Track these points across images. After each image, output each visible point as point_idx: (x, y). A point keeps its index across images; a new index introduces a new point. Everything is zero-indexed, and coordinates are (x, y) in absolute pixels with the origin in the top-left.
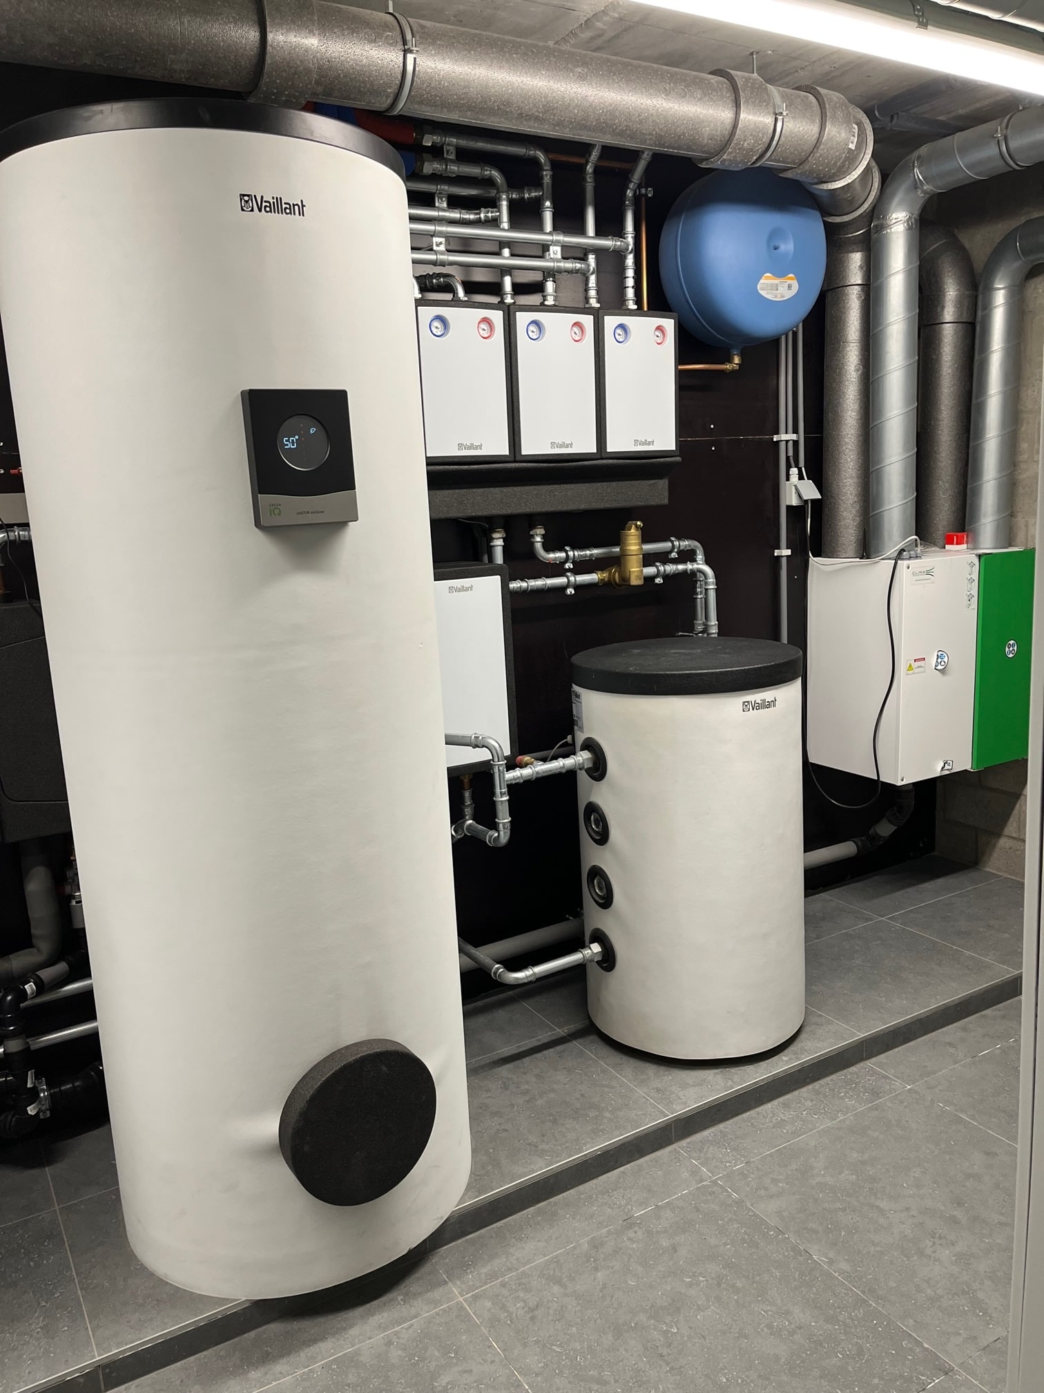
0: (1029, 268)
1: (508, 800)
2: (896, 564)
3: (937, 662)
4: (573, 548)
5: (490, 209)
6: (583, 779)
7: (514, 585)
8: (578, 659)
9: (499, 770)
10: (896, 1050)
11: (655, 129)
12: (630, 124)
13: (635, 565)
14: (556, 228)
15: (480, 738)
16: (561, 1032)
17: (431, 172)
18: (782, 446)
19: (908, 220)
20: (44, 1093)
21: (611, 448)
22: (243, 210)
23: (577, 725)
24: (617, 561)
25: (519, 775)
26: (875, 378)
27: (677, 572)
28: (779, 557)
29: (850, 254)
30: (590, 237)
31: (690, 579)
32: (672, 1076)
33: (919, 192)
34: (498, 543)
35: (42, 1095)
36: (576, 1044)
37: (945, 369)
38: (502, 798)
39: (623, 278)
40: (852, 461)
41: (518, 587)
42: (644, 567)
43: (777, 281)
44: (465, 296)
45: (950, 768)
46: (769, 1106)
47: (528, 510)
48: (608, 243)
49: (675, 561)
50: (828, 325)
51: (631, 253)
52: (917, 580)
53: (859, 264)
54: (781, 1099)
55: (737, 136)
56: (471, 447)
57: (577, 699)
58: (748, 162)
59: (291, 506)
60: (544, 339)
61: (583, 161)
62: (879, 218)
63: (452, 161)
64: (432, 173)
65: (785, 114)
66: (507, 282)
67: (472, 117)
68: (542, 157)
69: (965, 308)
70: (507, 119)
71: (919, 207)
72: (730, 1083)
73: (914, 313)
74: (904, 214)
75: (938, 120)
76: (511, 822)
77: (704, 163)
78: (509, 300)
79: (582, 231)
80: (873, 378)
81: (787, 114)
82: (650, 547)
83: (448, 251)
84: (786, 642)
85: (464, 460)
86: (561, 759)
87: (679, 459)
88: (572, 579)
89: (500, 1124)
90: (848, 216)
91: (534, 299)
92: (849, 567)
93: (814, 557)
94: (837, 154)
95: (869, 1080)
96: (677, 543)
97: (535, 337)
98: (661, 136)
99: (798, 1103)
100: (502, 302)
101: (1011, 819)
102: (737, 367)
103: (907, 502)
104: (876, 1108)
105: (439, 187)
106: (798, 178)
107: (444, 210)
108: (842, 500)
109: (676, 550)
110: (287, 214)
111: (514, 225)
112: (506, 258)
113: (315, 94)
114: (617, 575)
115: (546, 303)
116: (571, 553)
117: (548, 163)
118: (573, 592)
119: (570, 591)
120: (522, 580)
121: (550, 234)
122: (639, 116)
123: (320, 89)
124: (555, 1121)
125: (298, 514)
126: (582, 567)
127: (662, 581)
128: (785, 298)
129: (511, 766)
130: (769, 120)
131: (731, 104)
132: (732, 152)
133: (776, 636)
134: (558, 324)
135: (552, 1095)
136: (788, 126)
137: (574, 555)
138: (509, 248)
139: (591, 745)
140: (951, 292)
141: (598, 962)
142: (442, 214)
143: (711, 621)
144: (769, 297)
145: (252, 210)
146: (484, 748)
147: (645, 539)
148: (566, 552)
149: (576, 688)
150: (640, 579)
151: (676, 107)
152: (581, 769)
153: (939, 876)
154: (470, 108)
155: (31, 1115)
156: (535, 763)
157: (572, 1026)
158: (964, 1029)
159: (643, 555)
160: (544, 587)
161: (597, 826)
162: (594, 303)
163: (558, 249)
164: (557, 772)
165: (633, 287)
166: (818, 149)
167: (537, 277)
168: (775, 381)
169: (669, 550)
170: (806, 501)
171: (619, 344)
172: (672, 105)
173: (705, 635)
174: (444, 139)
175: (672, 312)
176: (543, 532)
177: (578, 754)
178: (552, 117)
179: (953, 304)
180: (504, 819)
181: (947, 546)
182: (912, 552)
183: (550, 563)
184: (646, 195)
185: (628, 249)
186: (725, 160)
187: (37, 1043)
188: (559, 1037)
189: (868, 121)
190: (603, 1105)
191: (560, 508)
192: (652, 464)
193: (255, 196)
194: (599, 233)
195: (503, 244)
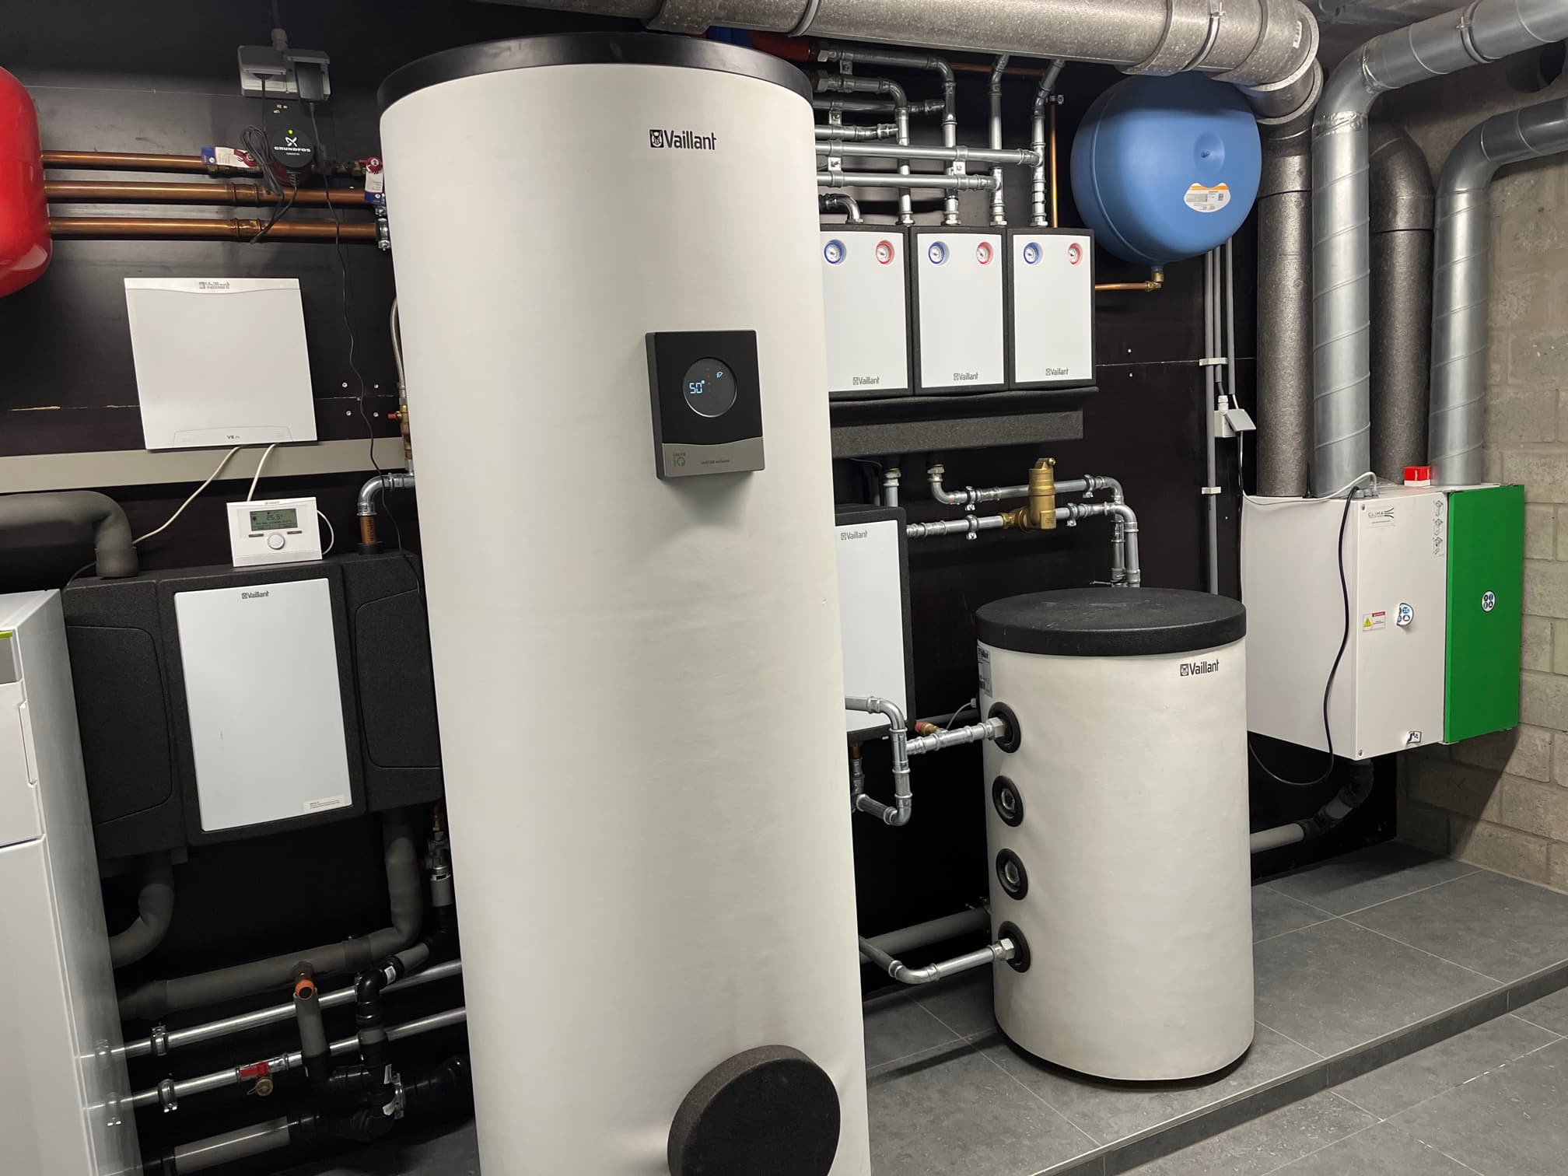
0: (1497, 168)
1: (910, 774)
2: (1348, 504)
3: (1400, 616)
4: (975, 488)
5: (888, 125)
6: (991, 751)
7: (912, 529)
8: (985, 612)
9: (899, 739)
10: (1365, 1076)
11: (1076, 38)
12: (1051, 34)
13: (1047, 506)
14: (959, 142)
15: (878, 702)
16: (966, 1040)
17: (825, 89)
18: (1210, 372)
19: (1355, 120)
20: (399, 1091)
21: (1020, 378)
22: (652, 146)
23: (984, 688)
24: (1026, 503)
25: (921, 744)
26: (1320, 293)
27: (1092, 513)
28: (1207, 496)
29: (1287, 158)
30: (996, 151)
31: (1107, 521)
32: (1099, 1099)
33: (1368, 89)
34: (893, 484)
35: (397, 1092)
36: (983, 1055)
37: (1399, 282)
38: (902, 771)
39: (1032, 192)
40: (1292, 387)
41: (914, 532)
42: (1057, 507)
43: (1206, 192)
44: (861, 218)
45: (1418, 740)
46: (1215, 1139)
47: (927, 447)
48: (1017, 156)
49: (1089, 502)
50: (1261, 239)
51: (1041, 165)
52: (1374, 523)
53: (1297, 169)
54: (1230, 1132)
55: (1167, 41)
56: (867, 381)
57: (984, 658)
58: (1178, 67)
59: (695, 456)
60: (948, 261)
61: (987, 70)
62: (1321, 118)
63: (848, 77)
64: (828, 90)
65: (1221, 14)
66: (906, 202)
67: (880, 34)
68: (945, 69)
69: (1422, 215)
70: (916, 34)
71: (1367, 105)
72: (1169, 1110)
73: (1364, 222)
74: (1350, 113)
75: (1388, 11)
76: (912, 798)
77: (1129, 70)
78: (907, 220)
79: (987, 144)
80: (1316, 294)
81: (1224, 14)
82: (1063, 486)
83: (844, 170)
84: (1217, 593)
85: (858, 395)
86: (967, 727)
87: (1096, 389)
88: (974, 522)
89: (902, 1148)
90: (1286, 117)
91: (934, 218)
92: (1289, 507)
93: (1248, 495)
94: (1279, 54)
95: (1334, 1111)
96: (1093, 481)
97: (937, 260)
98: (1083, 44)
99: (1250, 1137)
100: (900, 223)
101: (1491, 802)
102: (1159, 286)
103: (1359, 434)
104: (1344, 1145)
105: (833, 103)
106: (1234, 81)
107: (838, 127)
108: (1280, 432)
109: (1091, 489)
110: (697, 148)
111: (914, 141)
112: (904, 176)
113: (718, 19)
114: (1025, 517)
115: (948, 222)
116: (973, 494)
117: (951, 74)
118: (975, 537)
119: (972, 536)
120: (918, 523)
121: (953, 149)
122: (1060, 24)
123: (723, 13)
124: (965, 1148)
125: (703, 463)
126: (985, 508)
127: (1075, 524)
128: (1216, 210)
129: (912, 734)
130: (1204, 22)
131: (1161, 7)
132: (1161, 58)
133: (1205, 587)
134: (964, 245)
135: (960, 1116)
136: (1225, 27)
137: (977, 495)
138: (908, 165)
139: (1000, 711)
140: (1404, 196)
141: (1010, 962)
142: (835, 131)
143: (1132, 569)
144: (1198, 209)
145: (662, 146)
146: (882, 714)
147: (1058, 476)
148: (968, 492)
149: (982, 646)
150: (1052, 523)
151: (1101, 12)
152: (990, 739)
153: (1404, 868)
154: (879, 25)
155: (387, 1116)
156: (938, 730)
157: (977, 1034)
158: (1445, 1052)
159: (1055, 495)
160: (942, 531)
161: (1009, 803)
162: (1000, 220)
163: (963, 164)
164: (964, 741)
165: (1043, 202)
166: (1257, 49)
167: (937, 194)
168: (1200, 300)
169: (1083, 489)
170: (1238, 433)
171: (1030, 265)
172: (1096, 11)
173: (1125, 585)
174: (840, 54)
175: (1085, 227)
176: (942, 470)
177: (987, 722)
178: (966, 30)
179: (1407, 210)
180: (905, 795)
181: (1405, 482)
182: (1367, 491)
183: (949, 505)
184: (1056, 103)
185: (1037, 162)
186: (1153, 66)
187: (396, 1033)
188: (964, 1046)
189: (1313, 16)
190: (1021, 1130)
191: (962, 445)
192: (1066, 395)
193: (665, 131)
194: (1006, 146)
195: (901, 161)
